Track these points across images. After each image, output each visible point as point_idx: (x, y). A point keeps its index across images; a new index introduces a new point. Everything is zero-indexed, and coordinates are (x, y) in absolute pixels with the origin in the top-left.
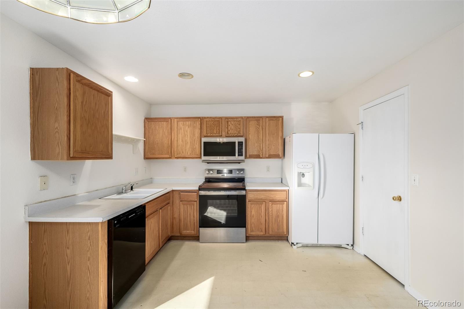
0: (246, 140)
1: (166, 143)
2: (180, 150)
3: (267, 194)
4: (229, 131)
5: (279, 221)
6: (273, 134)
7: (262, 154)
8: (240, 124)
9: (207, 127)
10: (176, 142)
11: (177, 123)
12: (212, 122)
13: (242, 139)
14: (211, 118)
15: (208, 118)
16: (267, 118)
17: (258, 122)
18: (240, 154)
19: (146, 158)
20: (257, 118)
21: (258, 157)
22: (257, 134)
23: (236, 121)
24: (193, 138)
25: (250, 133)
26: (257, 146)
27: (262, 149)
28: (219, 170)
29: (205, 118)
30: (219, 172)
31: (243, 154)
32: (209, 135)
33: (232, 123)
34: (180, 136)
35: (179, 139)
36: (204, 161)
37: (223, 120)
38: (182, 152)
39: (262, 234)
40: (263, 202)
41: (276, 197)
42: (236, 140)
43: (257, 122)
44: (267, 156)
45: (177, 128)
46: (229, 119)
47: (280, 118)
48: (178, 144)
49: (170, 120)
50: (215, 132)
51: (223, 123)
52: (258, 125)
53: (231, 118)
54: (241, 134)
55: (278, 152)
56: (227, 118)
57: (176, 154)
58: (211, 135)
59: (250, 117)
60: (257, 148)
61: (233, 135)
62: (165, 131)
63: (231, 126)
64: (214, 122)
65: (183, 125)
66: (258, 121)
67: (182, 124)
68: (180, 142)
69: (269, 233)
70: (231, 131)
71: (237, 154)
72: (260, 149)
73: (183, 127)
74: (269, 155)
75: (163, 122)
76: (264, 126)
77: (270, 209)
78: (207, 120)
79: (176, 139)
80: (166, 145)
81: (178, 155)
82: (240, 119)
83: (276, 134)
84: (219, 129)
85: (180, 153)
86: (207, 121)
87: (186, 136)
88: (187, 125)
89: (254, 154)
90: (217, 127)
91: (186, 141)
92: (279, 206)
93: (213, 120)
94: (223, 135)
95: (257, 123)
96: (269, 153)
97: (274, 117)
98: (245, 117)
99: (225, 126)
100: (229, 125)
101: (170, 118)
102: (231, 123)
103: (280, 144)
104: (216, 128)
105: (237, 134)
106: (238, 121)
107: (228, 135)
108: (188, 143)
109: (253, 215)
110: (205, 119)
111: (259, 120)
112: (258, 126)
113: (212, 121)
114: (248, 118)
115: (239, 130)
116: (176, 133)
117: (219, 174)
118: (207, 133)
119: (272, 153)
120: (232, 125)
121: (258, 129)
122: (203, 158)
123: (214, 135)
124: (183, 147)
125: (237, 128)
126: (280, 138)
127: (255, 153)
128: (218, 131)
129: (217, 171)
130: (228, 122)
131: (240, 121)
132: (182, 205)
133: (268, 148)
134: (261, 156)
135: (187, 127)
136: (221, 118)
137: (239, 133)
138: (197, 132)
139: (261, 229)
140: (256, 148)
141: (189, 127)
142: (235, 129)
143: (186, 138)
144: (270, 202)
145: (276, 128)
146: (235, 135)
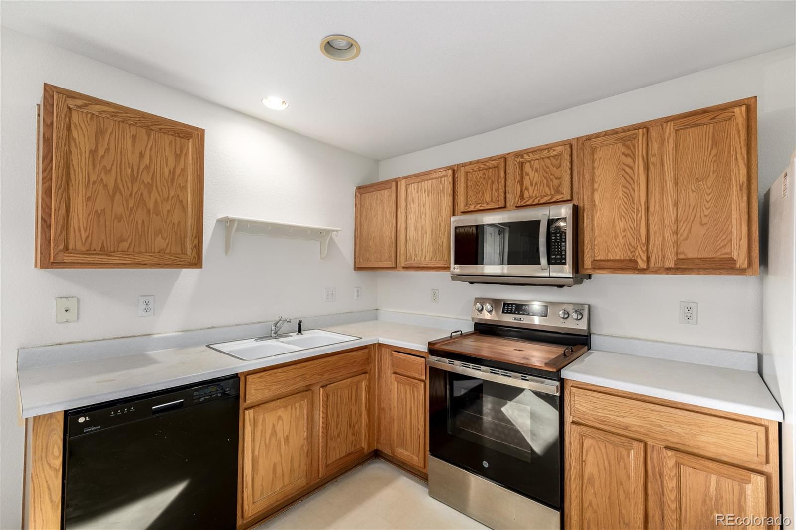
0: (577, 213)
1: (386, 236)
2: (411, 250)
4: (527, 189)
6: (698, 180)
7: (645, 259)
8: (560, 166)
9: (467, 188)
10: (404, 233)
11: (407, 189)
12: (481, 174)
13: (564, 212)
14: (478, 161)
15: (470, 163)
16: (668, 122)
17: (628, 147)
18: (556, 258)
19: (358, 268)
20: (625, 131)
21: (628, 266)
22: (624, 187)
23: (548, 157)
24: (436, 220)
25: (596, 186)
26: (625, 230)
27: (644, 240)
28: (509, 304)
29: (464, 165)
30: (518, 308)
31: (565, 259)
32: (472, 208)
33: (536, 164)
34: (412, 218)
35: (411, 223)
36: (456, 278)
37: (510, 162)
38: (416, 255)
40: (635, 443)
42: (541, 214)
43: (624, 145)
44: (671, 265)
45: (406, 200)
46: (526, 156)
47: (737, 110)
48: (408, 237)
49: (394, 184)
50: (488, 199)
51: (510, 170)
52: (626, 155)
53: (531, 152)
54: (562, 194)
55: (727, 250)
56: (520, 154)
57: (403, 260)
58: (478, 207)
59: (598, 136)
60: (624, 237)
61: (536, 202)
62: (385, 209)
63: (532, 176)
64: (484, 173)
65: (417, 192)
66: (629, 143)
67: (415, 190)
68: (412, 232)
70: (531, 189)
71: (544, 260)
72: (639, 240)
73: (417, 195)
74: (678, 261)
75: (382, 193)
76: (654, 155)
77: (666, 479)
78: (469, 169)
79: (403, 226)
80: (387, 239)
81: (406, 263)
82: (559, 149)
83: (713, 176)
84: (498, 190)
85: (411, 258)
86: (467, 173)
87: (423, 217)
88: (425, 191)
89: (611, 257)
90: (492, 183)
91: (422, 228)
92: (719, 483)
93: (482, 166)
94: (508, 205)
95: (623, 149)
96: (677, 253)
97: (705, 111)
98: (577, 139)
99: (515, 179)
100: (528, 174)
101: (396, 181)
102: (532, 167)
103: (735, 215)
104: (489, 187)
105: (549, 198)
106: (554, 156)
107: (522, 204)
108: (426, 233)
110: (463, 168)
111: (635, 137)
112: (629, 161)
113: (480, 169)
114: (589, 138)
115: (556, 182)
116: (404, 212)
117: (507, 313)
118: (466, 204)
119: (692, 254)
120: (537, 170)
121: (628, 170)
122: (457, 269)
123: (485, 207)
124: (418, 243)
125: (552, 177)
126: (735, 189)
127: (618, 254)
128: (496, 194)
129: (505, 304)
130: (521, 165)
131: (560, 155)
133: (676, 232)
134: (642, 265)
135: (425, 195)
136: (505, 158)
137: (558, 192)
138: (447, 201)
140: (621, 237)
141: (428, 195)
142: (545, 181)
143: (424, 222)
144: (669, 453)
145: (714, 152)
146: (542, 201)
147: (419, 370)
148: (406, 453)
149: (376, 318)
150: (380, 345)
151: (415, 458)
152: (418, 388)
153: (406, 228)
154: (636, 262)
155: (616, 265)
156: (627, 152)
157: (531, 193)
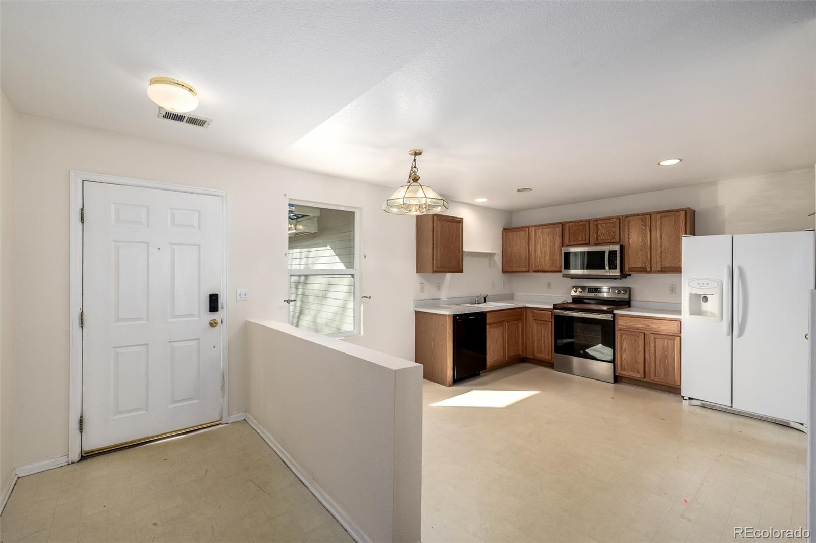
0: (622, 247)
1: (523, 255)
2: (538, 262)
3: (648, 323)
4: (600, 236)
5: (668, 363)
6: (669, 237)
7: (649, 267)
8: (614, 227)
9: (569, 234)
10: (533, 253)
11: (535, 232)
12: (576, 227)
13: (616, 248)
14: (574, 221)
15: (571, 222)
16: (658, 214)
17: (643, 222)
18: (612, 267)
19: (504, 271)
20: (641, 215)
21: (643, 270)
22: (642, 238)
23: (610, 223)
24: (553, 248)
25: (630, 237)
26: (642, 255)
27: (649, 259)
28: (591, 288)
29: (568, 222)
30: (596, 290)
31: (617, 267)
32: (572, 243)
33: (604, 225)
34: (539, 247)
35: (538, 249)
36: (565, 276)
37: (591, 223)
38: (541, 265)
39: (639, 376)
40: (641, 334)
41: (662, 328)
42: (606, 248)
43: (642, 221)
44: (659, 269)
45: (535, 237)
46: (599, 221)
47: (682, 212)
48: (536, 256)
49: (527, 229)
50: (580, 239)
51: (591, 226)
52: (643, 225)
53: (601, 220)
55: (679, 264)
56: (596, 220)
57: (533, 268)
58: (575, 243)
59: (631, 216)
60: (642, 258)
61: (604, 242)
62: (522, 241)
63: (602, 230)
64: (578, 227)
65: (542, 234)
66: (644, 220)
68: (539, 253)
70: (601, 237)
71: (607, 268)
72: (647, 259)
73: (541, 236)
74: (662, 268)
75: (520, 232)
76: (653, 226)
77: (651, 344)
78: (570, 224)
79: (534, 250)
80: (523, 257)
81: (536, 269)
82: (614, 220)
83: (674, 236)
84: (585, 235)
85: (538, 267)
86: (569, 227)
87: (545, 246)
88: (546, 234)
89: (636, 266)
90: (583, 232)
91: (545, 251)
92: (667, 341)
93: (577, 224)
94: (591, 242)
95: (641, 222)
96: (662, 265)
97: (672, 211)
98: (623, 216)
99: (594, 231)
100: (600, 229)
101: (528, 227)
102: (602, 226)
104: (581, 234)
105: (610, 240)
106: (612, 222)
107: (597, 243)
108: (547, 254)
109: (625, 348)
110: (567, 224)
111: (646, 219)
112: (643, 227)
114: (627, 216)
115: (613, 234)
116: (534, 243)
117: (590, 292)
118: (569, 241)
119: (667, 266)
120: (604, 228)
121: (643, 231)
122: (564, 272)
123: (579, 243)
124: (542, 259)
125: (611, 231)
127: (639, 265)
128: (584, 237)
129: (589, 288)
130: (597, 225)
131: (614, 222)
132: (536, 325)
133: (661, 257)
134: (648, 270)
135: (546, 236)
136: (589, 221)
137: (614, 238)
138: (558, 240)
139: (637, 369)
140: (640, 258)
141: (548, 235)
142: (608, 233)
143: (545, 248)
144: (652, 335)
145: (675, 227)
146: (607, 242)
147: (549, 317)
148: (542, 355)
149: (512, 299)
150: (526, 308)
151: (547, 356)
152: (548, 325)
153: (535, 252)
154: (646, 268)
155: (639, 270)
156: (643, 224)
157: (601, 238)
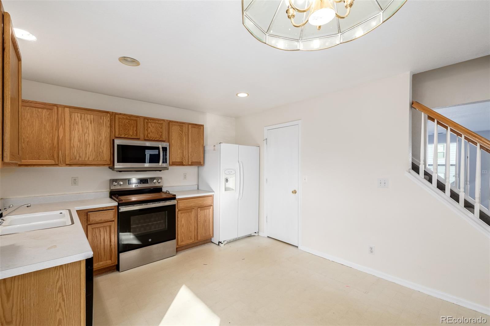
0: (170, 146)
1: (47, 142)
2: (75, 154)
3: (196, 201)
4: (149, 133)
6: (195, 142)
7: (185, 161)
8: (162, 128)
9: (119, 126)
10: (67, 142)
11: (70, 116)
12: (127, 121)
13: (165, 145)
14: (124, 115)
15: (120, 114)
16: (190, 124)
17: (181, 128)
18: (165, 160)
20: (180, 123)
21: (181, 164)
22: (180, 140)
23: (158, 123)
24: (98, 138)
25: (173, 138)
26: (180, 153)
27: (184, 156)
29: (117, 114)
31: (167, 161)
32: (123, 136)
33: (153, 124)
34: (76, 134)
35: (74, 137)
36: (117, 169)
37: (142, 120)
38: (80, 157)
39: (192, 241)
40: (193, 209)
41: (204, 203)
42: (160, 145)
44: (190, 163)
45: (70, 122)
46: (149, 120)
47: (202, 127)
48: (72, 145)
49: (55, 108)
50: (131, 133)
51: (142, 124)
52: (181, 131)
53: (151, 119)
54: (162, 138)
55: (199, 160)
56: (146, 119)
57: (67, 160)
58: (126, 136)
59: (173, 122)
60: (180, 155)
61: (153, 139)
62: (44, 123)
63: (152, 129)
64: (129, 121)
65: (81, 119)
66: (181, 127)
67: (78, 117)
68: (76, 142)
69: (197, 239)
70: (151, 134)
73: (80, 121)
74: (192, 162)
75: (40, 110)
76: (187, 133)
77: (198, 215)
78: (120, 116)
79: (67, 137)
80: (47, 144)
81: (71, 161)
82: (162, 122)
83: (197, 142)
85: (76, 158)
86: (119, 118)
87: (86, 135)
88: (88, 120)
89: (177, 161)
90: (133, 127)
91: (86, 141)
92: (206, 211)
93: (129, 118)
94: (141, 138)
96: (191, 160)
97: (196, 125)
98: (167, 120)
99: (144, 128)
100: (150, 127)
101: (57, 106)
102: (151, 125)
103: (201, 152)
104: (132, 128)
105: (158, 139)
106: (160, 124)
107: (148, 139)
108: (89, 145)
109: (183, 224)
110: (117, 116)
112: (181, 132)
113: (127, 119)
115: (160, 134)
116: (67, 129)
118: (119, 134)
119: (194, 161)
120: (153, 127)
121: (181, 135)
123: (130, 137)
124: (82, 150)
125: (159, 131)
126: (201, 146)
127: (178, 160)
128: (135, 132)
130: (147, 123)
131: (162, 124)
132: (91, 230)
133: (191, 155)
134: (184, 163)
135: (88, 123)
136: (138, 118)
137: (161, 136)
138: (105, 131)
139: (190, 237)
141: (91, 123)
142: (156, 132)
143: (86, 138)
144: (199, 209)
145: (198, 135)
146: (156, 140)
147: (111, 216)
153: (70, 140)
154: (183, 163)
155: (180, 164)
156: (181, 129)
157: (151, 135)
